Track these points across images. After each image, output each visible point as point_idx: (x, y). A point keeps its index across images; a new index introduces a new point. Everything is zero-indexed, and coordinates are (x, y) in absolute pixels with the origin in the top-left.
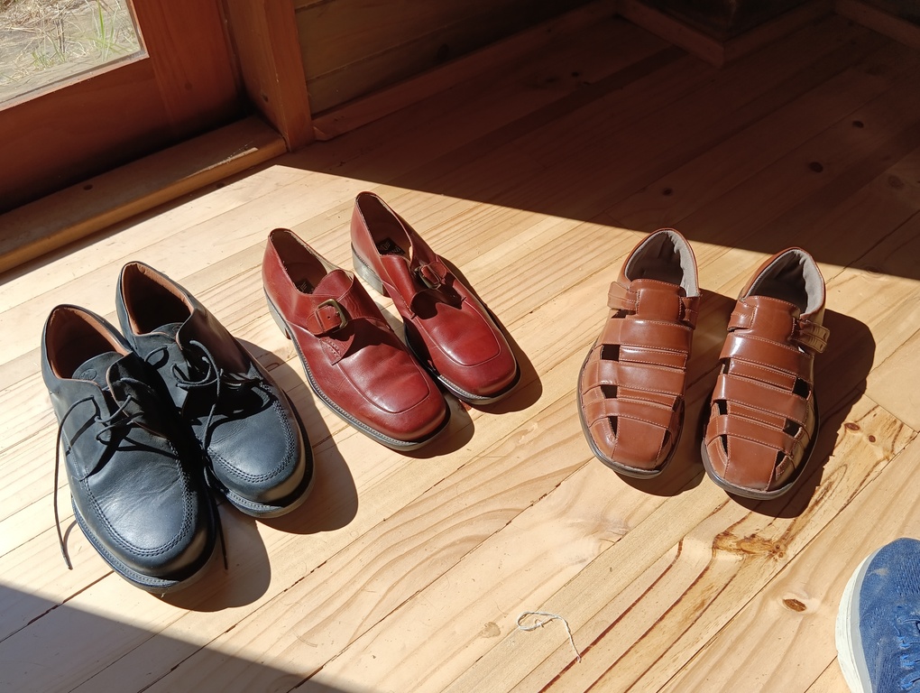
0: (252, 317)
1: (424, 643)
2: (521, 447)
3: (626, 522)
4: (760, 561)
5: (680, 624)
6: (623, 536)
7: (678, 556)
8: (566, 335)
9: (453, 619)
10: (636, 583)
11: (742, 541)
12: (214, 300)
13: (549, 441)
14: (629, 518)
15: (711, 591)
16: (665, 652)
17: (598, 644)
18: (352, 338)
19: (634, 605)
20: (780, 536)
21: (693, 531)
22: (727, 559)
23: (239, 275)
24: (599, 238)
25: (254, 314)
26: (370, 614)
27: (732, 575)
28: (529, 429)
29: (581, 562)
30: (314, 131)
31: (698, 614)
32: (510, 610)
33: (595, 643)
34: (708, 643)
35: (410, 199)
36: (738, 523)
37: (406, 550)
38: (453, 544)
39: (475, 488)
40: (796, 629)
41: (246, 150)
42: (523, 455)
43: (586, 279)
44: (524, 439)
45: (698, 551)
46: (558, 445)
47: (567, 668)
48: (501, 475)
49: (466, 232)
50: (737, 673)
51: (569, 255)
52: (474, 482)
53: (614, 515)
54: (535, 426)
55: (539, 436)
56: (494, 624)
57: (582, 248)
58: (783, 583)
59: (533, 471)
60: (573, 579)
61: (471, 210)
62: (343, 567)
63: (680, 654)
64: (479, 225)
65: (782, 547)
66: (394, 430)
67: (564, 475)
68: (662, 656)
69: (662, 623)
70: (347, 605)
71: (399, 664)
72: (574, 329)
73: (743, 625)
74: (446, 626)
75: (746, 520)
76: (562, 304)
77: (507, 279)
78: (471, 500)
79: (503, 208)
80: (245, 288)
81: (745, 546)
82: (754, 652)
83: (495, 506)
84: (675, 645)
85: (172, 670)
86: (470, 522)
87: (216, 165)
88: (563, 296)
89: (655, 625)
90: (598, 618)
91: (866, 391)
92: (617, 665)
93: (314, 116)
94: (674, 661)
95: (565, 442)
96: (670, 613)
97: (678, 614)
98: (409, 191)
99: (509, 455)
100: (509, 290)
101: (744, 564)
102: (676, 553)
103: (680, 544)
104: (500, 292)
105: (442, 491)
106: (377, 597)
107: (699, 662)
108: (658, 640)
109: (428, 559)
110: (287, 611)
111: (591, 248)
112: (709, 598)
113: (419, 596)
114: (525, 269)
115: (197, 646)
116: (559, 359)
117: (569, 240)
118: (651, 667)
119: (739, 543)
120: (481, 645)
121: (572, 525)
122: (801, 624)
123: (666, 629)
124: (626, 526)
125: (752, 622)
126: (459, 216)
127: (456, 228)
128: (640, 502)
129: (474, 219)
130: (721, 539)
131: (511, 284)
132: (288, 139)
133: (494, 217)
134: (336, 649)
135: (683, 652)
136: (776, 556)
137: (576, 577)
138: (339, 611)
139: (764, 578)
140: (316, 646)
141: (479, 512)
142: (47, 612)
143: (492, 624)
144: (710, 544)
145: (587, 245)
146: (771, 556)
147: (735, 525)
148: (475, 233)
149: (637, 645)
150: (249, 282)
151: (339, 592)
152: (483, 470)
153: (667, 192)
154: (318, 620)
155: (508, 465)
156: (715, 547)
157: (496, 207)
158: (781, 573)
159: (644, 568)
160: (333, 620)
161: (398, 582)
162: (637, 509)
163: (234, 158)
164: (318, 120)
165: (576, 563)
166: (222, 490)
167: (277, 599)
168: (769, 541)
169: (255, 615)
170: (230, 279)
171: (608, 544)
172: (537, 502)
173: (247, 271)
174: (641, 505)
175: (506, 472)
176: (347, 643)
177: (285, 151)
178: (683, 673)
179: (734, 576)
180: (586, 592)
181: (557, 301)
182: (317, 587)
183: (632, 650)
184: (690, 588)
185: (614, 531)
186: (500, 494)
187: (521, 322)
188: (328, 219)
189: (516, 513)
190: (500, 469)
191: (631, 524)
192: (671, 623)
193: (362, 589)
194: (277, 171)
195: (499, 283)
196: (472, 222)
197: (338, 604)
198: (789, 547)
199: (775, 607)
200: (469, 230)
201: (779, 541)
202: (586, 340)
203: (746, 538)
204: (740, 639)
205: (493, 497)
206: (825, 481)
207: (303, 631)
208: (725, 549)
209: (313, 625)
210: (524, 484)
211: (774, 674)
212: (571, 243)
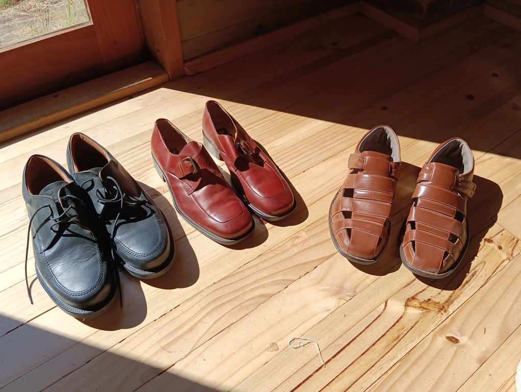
0: (144, 169)
1: (234, 353)
2: (295, 245)
3: (355, 289)
4: (432, 314)
5: (385, 348)
6: (353, 297)
7: (384, 310)
8: (324, 184)
9: (252, 340)
10: (359, 324)
11: (423, 302)
12: (124, 159)
13: (311, 243)
14: (356, 287)
15: (403, 330)
16: (375, 364)
17: (336, 357)
18: (200, 180)
19: (358, 336)
20: (445, 300)
21: (394, 295)
22: (414, 312)
23: (138, 146)
24: (344, 132)
25: (146, 167)
26: (204, 335)
27: (416, 321)
28: (300, 236)
29: (327, 311)
30: (184, 69)
31: (395, 343)
32: (285, 336)
33: (334, 357)
34: (401, 359)
35: (237, 108)
36: (421, 292)
37: (226, 300)
38: (253, 298)
39: (267, 267)
40: (454, 353)
41: (146, 78)
42: (296, 250)
43: (336, 154)
44: (297, 241)
45: (396, 307)
46: (317, 245)
47: (317, 370)
48: (283, 260)
49: (268, 127)
50: (417, 378)
51: (326, 141)
52: (267, 264)
53: (348, 285)
54: (304, 234)
55: (306, 240)
56: (275, 344)
57: (335, 137)
58: (446, 327)
59: (302, 259)
60: (323, 320)
61: (272, 115)
62: (189, 309)
63: (384, 365)
64: (276, 123)
65: (446, 307)
66: (221, 232)
67: (320, 262)
68: (373, 366)
69: (374, 347)
70: (191, 330)
71: (219, 364)
72: (329, 181)
73: (422, 350)
74: (247, 344)
75: (425, 291)
76: (321, 167)
77: (290, 153)
78: (265, 274)
79: (290, 114)
80: (141, 153)
81: (424, 305)
82: (428, 366)
83: (279, 277)
84: (381, 360)
85: (87, 363)
86: (264, 286)
87: (128, 86)
88: (323, 163)
89: (369, 348)
90: (336, 343)
91: (497, 221)
92: (347, 370)
93: (185, 61)
94: (380, 369)
95: (320, 243)
96: (379, 342)
97: (384, 342)
98: (237, 104)
99: (288, 250)
100: (292, 159)
101: (423, 315)
102: (383, 308)
103: (386, 303)
104: (286, 160)
105: (248, 268)
106: (208, 326)
107: (395, 370)
108: (371, 357)
109: (238, 305)
110: (155, 332)
111: (340, 137)
112: (402, 334)
113: (232, 326)
114: (301, 148)
115: (102, 350)
116: (319, 197)
117: (327, 133)
118: (366, 372)
119: (420, 304)
120: (267, 355)
121: (323, 290)
122: (456, 351)
123: (376, 351)
124: (355, 292)
125: (427, 348)
126: (265, 118)
127: (263, 124)
128: (363, 278)
129: (273, 120)
130: (410, 301)
131: (293, 156)
132: (169, 73)
133: (285, 119)
134: (183, 355)
135: (386, 364)
136: (442, 312)
137: (324, 319)
138: (185, 333)
139: (435, 324)
140: (171, 352)
141: (269, 280)
142: (17, 327)
143: (274, 344)
144: (404, 303)
145: (337, 136)
146: (439, 311)
147: (418, 293)
148: (274, 127)
149: (359, 359)
150: (144, 150)
151: (186, 323)
152: (272, 257)
153: (385, 109)
154: (173, 338)
155: (287, 255)
156: (406, 305)
157: (286, 114)
158: (445, 321)
159: (364, 315)
160: (182, 338)
161: (221, 318)
162: (361, 282)
163: (139, 82)
164: (187, 64)
165: (325, 311)
166: (121, 263)
167: (150, 325)
168: (438, 303)
169: (137, 333)
170: (133, 148)
171: (343, 301)
172: (303, 276)
173: (143, 144)
174: (364, 280)
175: (286, 259)
176: (189, 351)
177: (168, 80)
178: (386, 376)
179: (418, 322)
180: (330, 328)
181: (319, 166)
182: (173, 319)
183: (356, 362)
184: (391, 328)
185: (348, 294)
186: (282, 271)
187: (298, 176)
188: (190, 117)
189: (291, 282)
190: (282, 257)
191: (357, 290)
192: (379, 347)
193: (200, 321)
194: (163, 90)
195: (286, 155)
196: (272, 121)
197: (185, 329)
198: (450, 307)
199: (441, 340)
200: (271, 126)
201: (444, 303)
202: (335, 188)
203: (425, 301)
204: (420, 358)
205: (277, 272)
206: (472, 270)
207: (163, 344)
208: (412, 306)
209: (170, 340)
210: (296, 266)
211: (440, 379)
212: (328, 134)
